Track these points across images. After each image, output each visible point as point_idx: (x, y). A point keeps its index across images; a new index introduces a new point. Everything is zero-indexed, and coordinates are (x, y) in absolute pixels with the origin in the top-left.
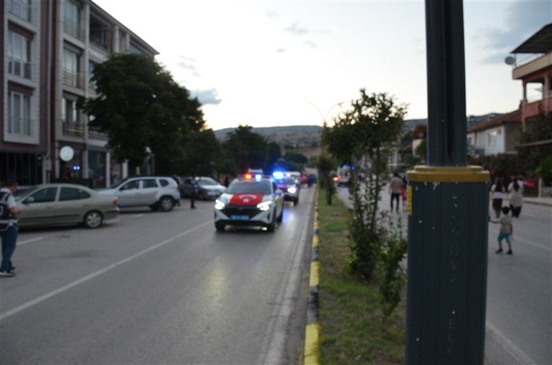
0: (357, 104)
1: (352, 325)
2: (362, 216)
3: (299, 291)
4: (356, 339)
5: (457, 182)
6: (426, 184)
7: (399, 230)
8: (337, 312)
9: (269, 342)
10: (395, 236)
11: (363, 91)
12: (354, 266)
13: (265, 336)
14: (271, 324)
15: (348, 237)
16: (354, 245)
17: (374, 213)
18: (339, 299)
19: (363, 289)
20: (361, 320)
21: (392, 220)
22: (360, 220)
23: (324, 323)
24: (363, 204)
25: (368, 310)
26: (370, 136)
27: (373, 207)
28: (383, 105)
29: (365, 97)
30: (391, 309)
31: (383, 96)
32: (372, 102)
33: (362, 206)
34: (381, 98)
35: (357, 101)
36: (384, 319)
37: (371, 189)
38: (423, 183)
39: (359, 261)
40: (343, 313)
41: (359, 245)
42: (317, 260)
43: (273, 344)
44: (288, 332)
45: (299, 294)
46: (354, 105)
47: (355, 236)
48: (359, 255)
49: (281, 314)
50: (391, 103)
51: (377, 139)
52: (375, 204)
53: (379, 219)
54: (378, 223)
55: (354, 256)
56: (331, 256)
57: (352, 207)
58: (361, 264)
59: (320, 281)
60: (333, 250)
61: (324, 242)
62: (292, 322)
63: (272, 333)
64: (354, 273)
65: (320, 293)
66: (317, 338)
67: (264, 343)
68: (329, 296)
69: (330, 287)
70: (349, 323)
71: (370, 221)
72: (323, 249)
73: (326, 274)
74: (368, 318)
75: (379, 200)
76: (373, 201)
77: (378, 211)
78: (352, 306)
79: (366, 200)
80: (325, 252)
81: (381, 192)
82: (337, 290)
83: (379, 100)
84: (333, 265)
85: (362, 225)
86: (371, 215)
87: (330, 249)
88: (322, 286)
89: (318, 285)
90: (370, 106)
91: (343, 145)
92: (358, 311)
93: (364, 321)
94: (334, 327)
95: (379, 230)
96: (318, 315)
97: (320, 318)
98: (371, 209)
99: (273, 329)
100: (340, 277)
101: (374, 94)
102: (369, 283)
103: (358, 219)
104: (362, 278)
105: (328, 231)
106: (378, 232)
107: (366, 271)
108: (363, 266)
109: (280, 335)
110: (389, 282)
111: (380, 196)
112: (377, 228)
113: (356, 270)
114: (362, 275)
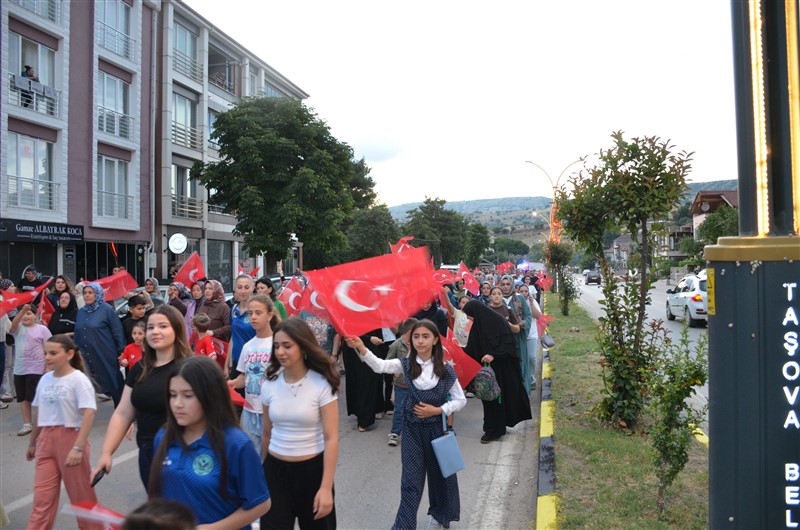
0: (610, 156)
1: (608, 497)
2: (620, 329)
3: (523, 444)
4: (616, 520)
5: (791, 261)
6: (738, 264)
8: (584, 477)
9: (480, 522)
10: (678, 358)
11: (618, 136)
12: (609, 406)
13: (474, 512)
14: (480, 494)
15: (601, 363)
16: (608, 374)
17: (639, 324)
18: (588, 457)
19: (622, 441)
20: (623, 489)
21: (668, 335)
22: (618, 335)
23: (565, 494)
24: (623, 310)
25: (634, 475)
26: (631, 204)
27: (636, 315)
28: (651, 156)
29: (622, 144)
30: (673, 474)
31: (652, 141)
32: (633, 152)
33: (621, 313)
34: (648, 145)
35: (610, 152)
36: (661, 489)
37: (634, 287)
38: (734, 263)
39: (617, 399)
40: (594, 478)
41: (617, 371)
42: (549, 397)
43: (485, 525)
44: (508, 507)
45: (523, 450)
46: (605, 159)
47: (611, 360)
48: (616, 388)
49: (496, 479)
50: (665, 153)
51: (642, 209)
52: (641, 309)
53: (647, 333)
54: (646, 339)
55: (611, 390)
56: (572, 392)
57: (604, 315)
58: (619, 403)
59: (555, 429)
60: (573, 383)
61: (558, 371)
62: (514, 491)
63: (483, 508)
64: (608, 418)
65: (556, 447)
66: (554, 516)
67: (471, 523)
68: (571, 452)
69: (571, 438)
70: (605, 495)
71: (633, 337)
72: (558, 381)
73: (565, 419)
74: (634, 488)
75: (648, 303)
76: (638, 305)
77: (646, 321)
78: (608, 469)
79: (627, 304)
80: (561, 386)
81: (650, 291)
82: (583, 444)
83: (644, 148)
84: (574, 405)
85: (621, 342)
86: (635, 327)
87: (569, 381)
88: (558, 437)
89: (552, 436)
90: (631, 159)
91: (589, 220)
92: (618, 477)
93: (630, 492)
94: (580, 500)
95: (648, 351)
96: (554, 481)
97: (557, 485)
98: (634, 318)
99: (484, 502)
100: (586, 424)
101: (636, 140)
102: (633, 433)
103: (614, 333)
104: (621, 426)
105: (565, 355)
106: (646, 354)
107: (628, 414)
108: (622, 406)
109: (497, 511)
110: (670, 430)
111: (649, 298)
112: (645, 348)
113: (612, 413)
114: (622, 420)
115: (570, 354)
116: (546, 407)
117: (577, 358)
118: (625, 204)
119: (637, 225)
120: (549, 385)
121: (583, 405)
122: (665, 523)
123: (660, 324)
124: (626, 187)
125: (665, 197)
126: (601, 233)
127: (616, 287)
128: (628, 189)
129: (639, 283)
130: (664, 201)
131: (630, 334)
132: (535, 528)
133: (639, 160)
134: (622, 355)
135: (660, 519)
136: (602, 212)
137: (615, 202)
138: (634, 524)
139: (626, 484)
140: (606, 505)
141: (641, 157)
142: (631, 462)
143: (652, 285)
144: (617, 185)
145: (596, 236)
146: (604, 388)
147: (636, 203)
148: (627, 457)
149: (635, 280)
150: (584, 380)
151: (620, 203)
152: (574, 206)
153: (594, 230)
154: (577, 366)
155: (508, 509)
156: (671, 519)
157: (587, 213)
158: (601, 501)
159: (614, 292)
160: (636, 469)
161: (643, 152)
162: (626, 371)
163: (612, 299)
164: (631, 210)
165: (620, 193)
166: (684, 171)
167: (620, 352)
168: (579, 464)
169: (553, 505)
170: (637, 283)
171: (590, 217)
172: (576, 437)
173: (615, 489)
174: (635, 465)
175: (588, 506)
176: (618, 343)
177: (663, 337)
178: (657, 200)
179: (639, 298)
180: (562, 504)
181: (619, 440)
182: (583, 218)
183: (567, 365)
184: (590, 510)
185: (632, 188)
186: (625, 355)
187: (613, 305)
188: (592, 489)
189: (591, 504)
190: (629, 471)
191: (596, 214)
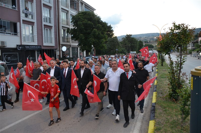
0: (172, 29)
1: (168, 122)
2: (174, 75)
3: (148, 104)
4: (169, 129)
8: (162, 115)
9: (135, 126)
11: (174, 24)
12: (171, 95)
15: (169, 85)
16: (170, 87)
17: (179, 74)
18: (164, 109)
19: (173, 105)
21: (187, 77)
23: (157, 120)
24: (175, 70)
25: (176, 115)
26: (177, 42)
27: (179, 71)
28: (183, 29)
29: (175, 26)
30: (185, 118)
31: (183, 24)
32: (178, 27)
33: (174, 71)
34: (182, 26)
35: (172, 28)
36: (182, 121)
37: (178, 64)
39: (173, 93)
40: (165, 116)
41: (173, 87)
42: (156, 91)
45: (148, 105)
46: (171, 30)
47: (171, 83)
48: (172, 91)
50: (187, 28)
51: (180, 44)
52: (180, 70)
53: (181, 76)
54: (181, 78)
55: (171, 91)
56: (162, 89)
57: (170, 71)
58: (173, 95)
59: (156, 101)
60: (162, 87)
61: (159, 83)
62: (144, 118)
63: (136, 122)
64: (170, 98)
65: (156, 106)
66: (153, 127)
68: (160, 107)
69: (160, 104)
70: (167, 121)
71: (178, 77)
72: (158, 86)
73: (159, 98)
74: (175, 119)
75: (182, 68)
76: (179, 69)
77: (181, 73)
78: (169, 113)
79: (176, 69)
80: (159, 87)
81: (182, 65)
82: (163, 106)
84: (162, 93)
85: (175, 79)
88: (157, 103)
89: (155, 103)
90: (178, 30)
91: (166, 46)
92: (171, 116)
93: (174, 120)
94: (161, 122)
95: (182, 81)
96: (154, 116)
97: (155, 118)
98: (178, 72)
99: (136, 121)
100: (164, 99)
101: (179, 25)
102: (177, 103)
103: (172, 76)
104: (174, 101)
105: (161, 78)
106: (181, 82)
107: (176, 97)
108: (174, 95)
109: (139, 123)
110: (185, 107)
111: (182, 67)
112: (181, 80)
113: (171, 97)
114: (174, 99)
115: (162, 78)
116: (155, 94)
117: (164, 79)
118: (175, 43)
119: (179, 48)
120: (156, 87)
121: (164, 93)
122: (183, 131)
123: (185, 74)
124: (176, 38)
125: (187, 40)
126: (169, 49)
127: (173, 64)
128: (177, 38)
129: (180, 62)
130: (186, 41)
131: (177, 76)
132: (148, 132)
133: (180, 30)
135: (181, 129)
136: (170, 44)
137: (173, 42)
138: (174, 131)
139: (173, 118)
140: (167, 124)
143: (183, 63)
144: (173, 37)
145: (168, 51)
146: (169, 90)
147: (179, 42)
148: (174, 110)
150: (165, 86)
151: (174, 42)
152: (162, 42)
153: (168, 49)
154: (164, 81)
155: (142, 123)
156: (185, 129)
158: (166, 123)
161: (181, 28)
163: (172, 68)
164: (177, 44)
165: (174, 40)
166: (192, 33)
167: (174, 81)
168: (161, 111)
169: (153, 124)
170: (179, 63)
171: (166, 45)
172: (161, 103)
173: (170, 119)
174: (176, 112)
175: (162, 124)
176: (173, 79)
177: (186, 77)
178: (185, 41)
179: (179, 67)
180: (156, 123)
181: (173, 104)
182: (164, 46)
183: (161, 81)
184: (163, 126)
185: (178, 38)
186: (175, 82)
187: (172, 69)
188: (164, 119)
189: (163, 124)
190: (175, 114)
191: (168, 44)
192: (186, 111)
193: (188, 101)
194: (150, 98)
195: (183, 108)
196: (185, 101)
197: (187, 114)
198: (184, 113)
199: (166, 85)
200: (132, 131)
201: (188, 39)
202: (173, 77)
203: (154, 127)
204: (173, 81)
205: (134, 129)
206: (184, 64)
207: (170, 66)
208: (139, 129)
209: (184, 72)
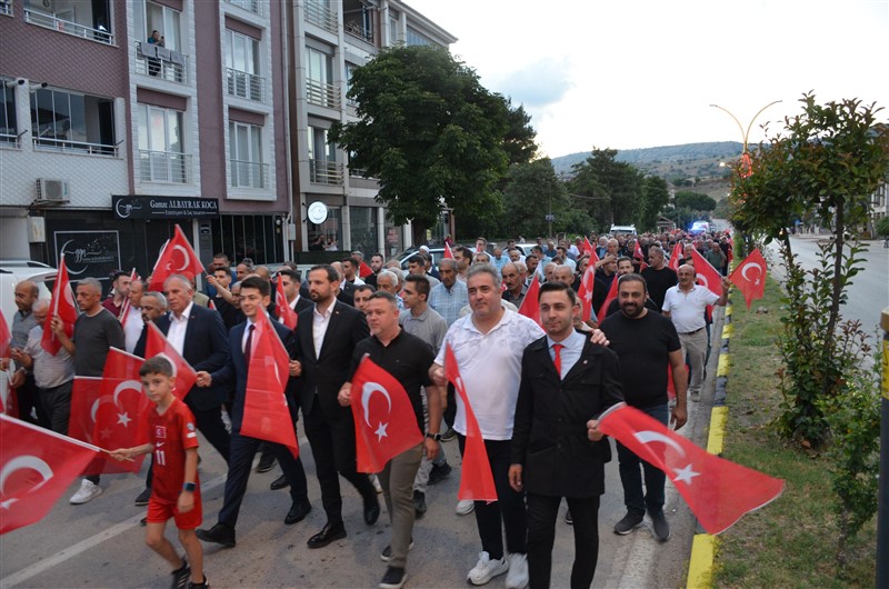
1: (778, 541)
2: (808, 333)
4: (784, 574)
7: (876, 376)
9: (627, 559)
11: (810, 101)
12: (791, 424)
15: (779, 374)
16: (790, 384)
17: (831, 326)
19: (803, 466)
20: (797, 530)
21: (866, 341)
22: (804, 338)
23: (727, 532)
24: (810, 310)
25: (812, 513)
26: (823, 185)
27: (828, 316)
28: (852, 123)
29: (812, 110)
30: (857, 525)
31: (852, 105)
32: (827, 116)
33: (807, 313)
34: (847, 110)
35: (797, 118)
36: (842, 539)
37: (825, 284)
39: (799, 416)
41: (800, 384)
42: (722, 402)
43: (632, 562)
46: (792, 128)
47: (793, 367)
48: (799, 402)
50: (868, 117)
51: (836, 191)
52: (834, 309)
53: (840, 338)
54: (839, 345)
55: (793, 404)
56: (750, 396)
57: (788, 316)
58: (802, 419)
59: (724, 445)
60: (752, 383)
61: (737, 366)
63: (633, 540)
64: (789, 435)
66: (710, 563)
67: (617, 559)
69: (742, 459)
70: (774, 538)
71: (823, 343)
72: (735, 381)
73: (738, 432)
74: (811, 530)
75: (842, 302)
76: (830, 304)
77: (840, 323)
79: (816, 303)
80: (738, 387)
81: (845, 288)
83: (843, 113)
84: (750, 413)
85: (809, 348)
86: (825, 331)
87: (748, 381)
88: (727, 454)
89: (720, 455)
90: (825, 128)
91: (771, 202)
92: (793, 515)
93: (804, 535)
94: (744, 542)
95: (841, 359)
96: (715, 516)
98: (824, 320)
100: (762, 439)
101: (832, 104)
102: (818, 455)
103: (799, 337)
104: (803, 446)
105: (745, 344)
106: (838, 362)
107: (813, 433)
108: (806, 424)
109: (647, 546)
110: (854, 475)
111: (844, 296)
112: (837, 355)
113: (794, 430)
114: (805, 439)
115: (753, 344)
116: (718, 415)
117: (762, 349)
118: (813, 186)
119: (832, 210)
120: (724, 385)
121: (761, 413)
122: (844, 583)
123: (856, 326)
124: (816, 166)
125: (867, 175)
126: (785, 216)
127: (802, 281)
128: (820, 167)
129: (833, 276)
130: (865, 181)
131: (820, 338)
132: (685, 587)
133: (836, 129)
134: (807, 363)
135: (839, 577)
136: (787, 194)
137: (804, 182)
138: (804, 582)
139: (801, 525)
140: (774, 552)
141: (839, 126)
142: (811, 496)
143: (848, 280)
144: (805, 162)
145: (780, 221)
146: (783, 401)
147: (830, 183)
148: (806, 489)
149: (827, 274)
150: (766, 380)
151: (808, 184)
152: (752, 184)
153: (777, 214)
154: (760, 360)
156: (853, 577)
157: (768, 193)
158: (769, 545)
159: (800, 288)
160: (816, 505)
161: (841, 118)
162: (811, 383)
163: (797, 298)
164: (821, 193)
165: (809, 172)
167: (804, 361)
169: (711, 547)
170: (830, 277)
171: (773, 198)
172: (748, 457)
173: (788, 530)
174: (816, 499)
175: (752, 551)
176: (803, 348)
177: (860, 343)
178: (856, 180)
179: (831, 295)
180: (721, 547)
181: (800, 464)
182: (763, 199)
183: (748, 358)
184: (754, 558)
185: (825, 165)
186: (811, 363)
187: (797, 305)
188: (760, 529)
189: (755, 549)
190: (808, 507)
191: (780, 194)
192: (858, 495)
193: (868, 451)
194: (698, 431)
195: (845, 483)
196: (856, 451)
197: (867, 510)
198: (850, 506)
199: (768, 376)
200: (614, 578)
201: (873, 168)
202: (801, 343)
203: (714, 561)
204: (802, 359)
205: (622, 571)
206: (851, 283)
207: (791, 293)
208: (646, 569)
209: (854, 320)
